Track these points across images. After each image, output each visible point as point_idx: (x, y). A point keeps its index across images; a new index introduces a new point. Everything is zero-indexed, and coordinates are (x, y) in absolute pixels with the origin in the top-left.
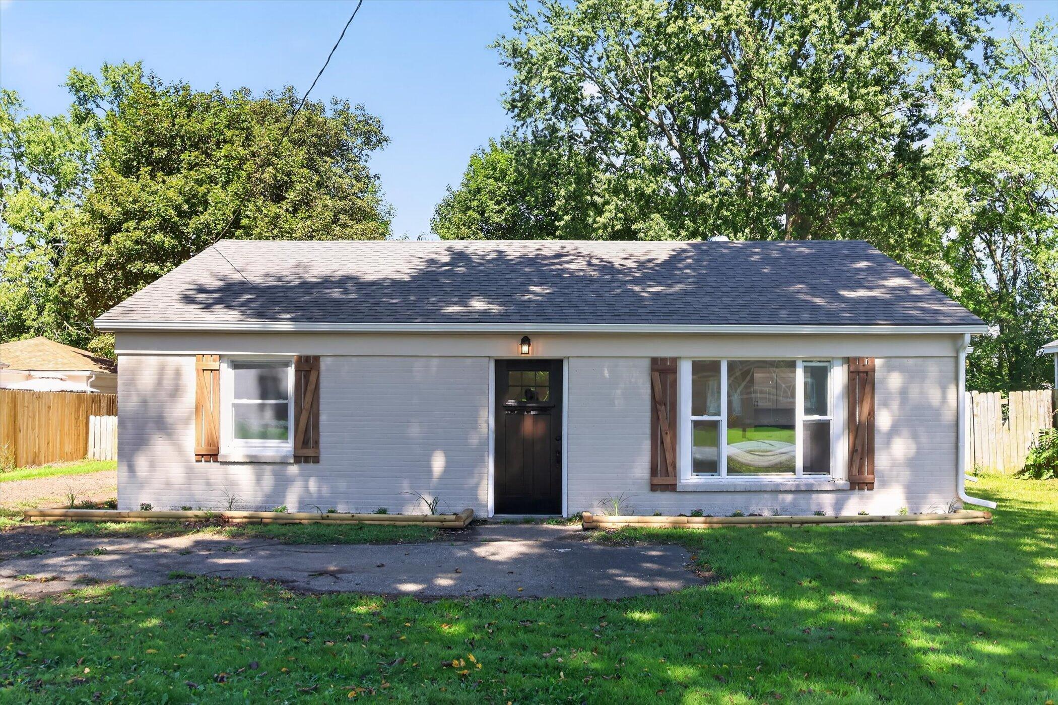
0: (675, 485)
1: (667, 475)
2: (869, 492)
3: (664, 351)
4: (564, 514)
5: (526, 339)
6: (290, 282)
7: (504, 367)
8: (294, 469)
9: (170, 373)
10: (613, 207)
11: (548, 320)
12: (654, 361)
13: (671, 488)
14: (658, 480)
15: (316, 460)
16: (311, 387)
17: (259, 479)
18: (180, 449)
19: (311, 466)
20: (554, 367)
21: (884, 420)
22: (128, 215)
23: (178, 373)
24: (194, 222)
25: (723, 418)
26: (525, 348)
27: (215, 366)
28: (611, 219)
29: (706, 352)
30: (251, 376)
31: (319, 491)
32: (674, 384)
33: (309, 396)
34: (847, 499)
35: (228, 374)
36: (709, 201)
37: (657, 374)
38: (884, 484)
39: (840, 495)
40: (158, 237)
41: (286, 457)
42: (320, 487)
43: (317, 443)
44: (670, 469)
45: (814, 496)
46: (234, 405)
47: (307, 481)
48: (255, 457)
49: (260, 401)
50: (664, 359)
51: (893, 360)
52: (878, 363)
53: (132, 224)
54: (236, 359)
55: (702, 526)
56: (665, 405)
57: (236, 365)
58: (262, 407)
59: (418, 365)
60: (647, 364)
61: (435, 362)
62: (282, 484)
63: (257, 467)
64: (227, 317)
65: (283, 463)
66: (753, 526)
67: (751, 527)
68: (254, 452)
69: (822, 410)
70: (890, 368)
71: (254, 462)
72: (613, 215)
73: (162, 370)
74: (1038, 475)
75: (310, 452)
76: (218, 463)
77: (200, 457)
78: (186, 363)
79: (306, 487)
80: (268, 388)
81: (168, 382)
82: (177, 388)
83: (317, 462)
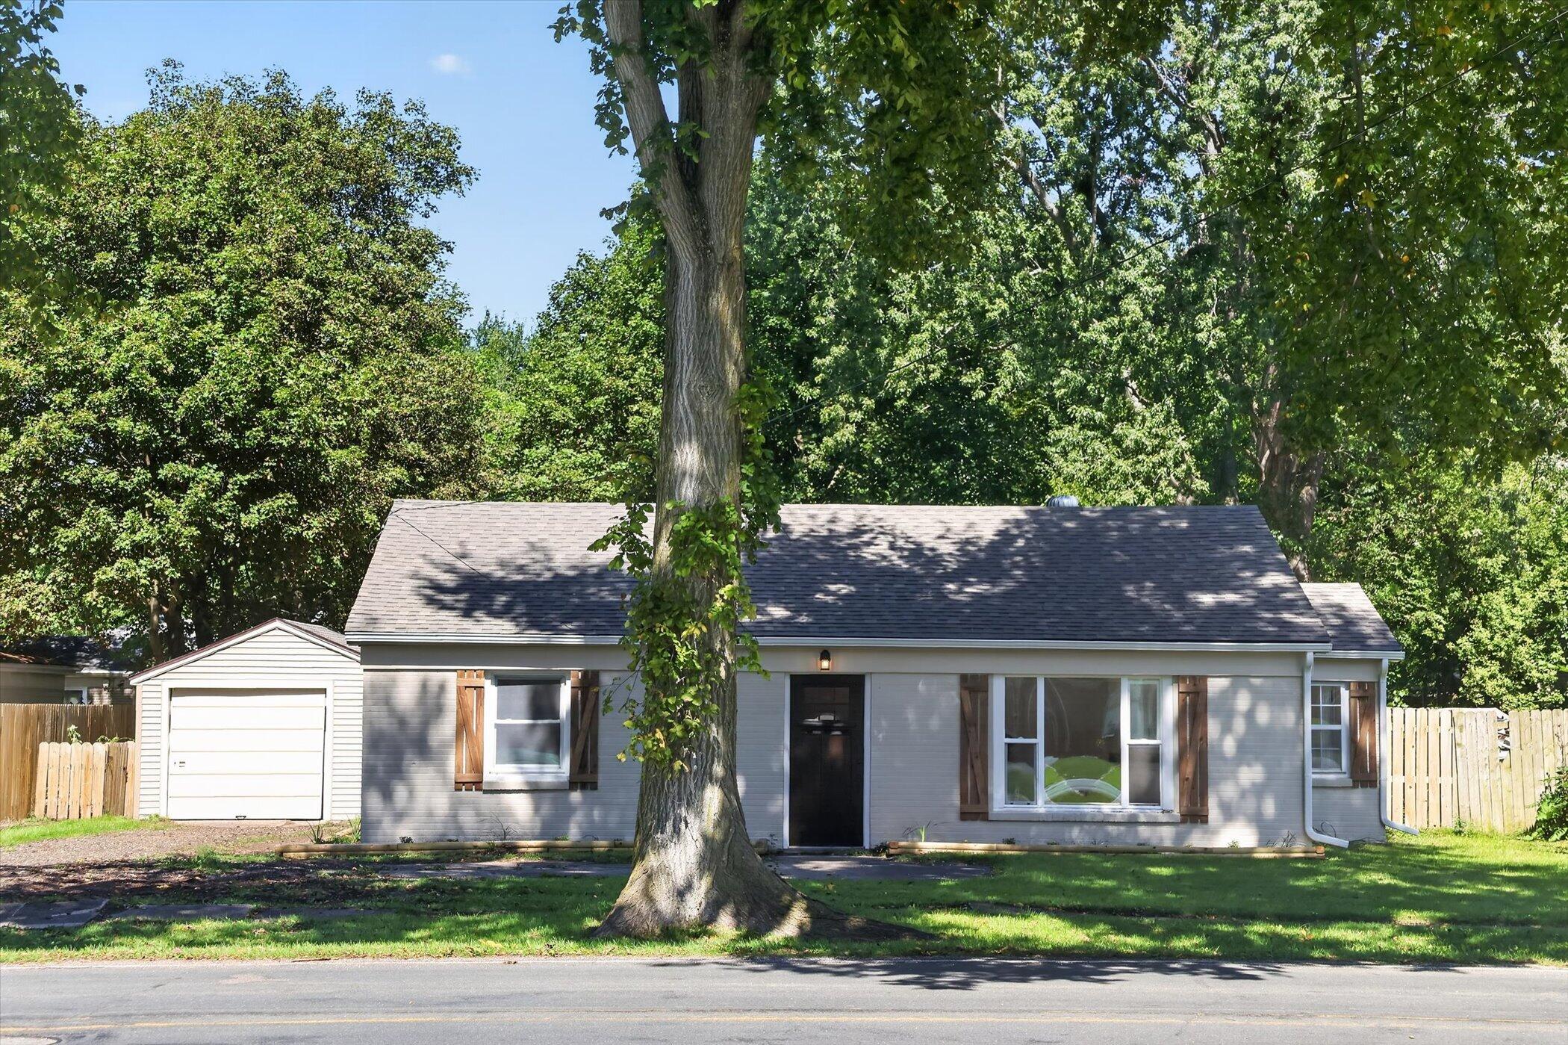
0: (987, 814)
1: (978, 802)
3: (974, 666)
4: (867, 845)
5: (825, 654)
6: (539, 575)
7: (799, 683)
8: (576, 796)
9: (433, 688)
10: (926, 335)
11: (851, 634)
12: (964, 678)
13: (983, 816)
14: (969, 808)
15: (594, 786)
16: (589, 706)
17: (537, 809)
18: (440, 773)
19: (589, 793)
20: (854, 684)
22: (56, 380)
23: (442, 688)
24: (188, 398)
25: (1040, 741)
26: (825, 664)
27: (477, 682)
28: (924, 360)
29: (1021, 668)
30: (520, 694)
31: (604, 820)
32: (985, 704)
33: (587, 715)
35: (491, 691)
36: (1105, 339)
37: (965, 691)
40: (123, 424)
41: (566, 784)
42: (604, 817)
43: (595, 766)
44: (981, 796)
46: (497, 726)
47: (591, 810)
48: (536, 783)
49: (527, 722)
50: (974, 676)
53: (67, 396)
54: (503, 674)
56: (975, 725)
57: (501, 681)
58: (531, 727)
60: (955, 681)
62: (563, 814)
63: (536, 795)
64: (496, 630)
65: (562, 790)
68: (534, 778)
69: (1151, 732)
71: (534, 790)
72: (927, 351)
73: (424, 686)
74: (1547, 835)
75: (587, 777)
76: (486, 792)
77: (459, 785)
78: (450, 678)
79: (589, 816)
80: (542, 707)
81: (430, 701)
82: (440, 707)
83: (597, 789)
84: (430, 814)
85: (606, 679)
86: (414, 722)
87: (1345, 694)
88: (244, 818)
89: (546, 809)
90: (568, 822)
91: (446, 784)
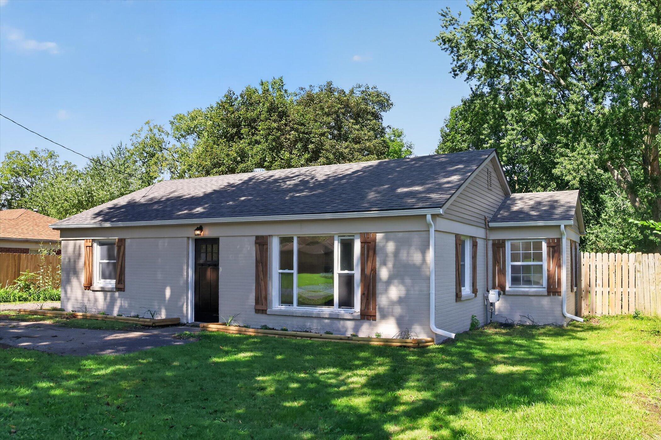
0: (266, 310)
1: (262, 304)
2: (374, 322)
3: (262, 231)
5: (200, 228)
7: (198, 242)
8: (117, 294)
9: (77, 247)
12: (257, 237)
13: (264, 312)
14: (260, 307)
16: (121, 254)
17: (105, 299)
18: (80, 282)
19: (122, 293)
20: (215, 241)
21: (384, 273)
23: (80, 247)
25: (295, 271)
26: (198, 232)
27: (91, 244)
29: (286, 231)
30: (105, 249)
31: (125, 305)
32: (267, 252)
33: (120, 258)
34: (361, 325)
35: (97, 249)
37: (258, 245)
41: (113, 288)
42: (126, 303)
43: (123, 281)
44: (263, 301)
46: (100, 263)
47: (122, 301)
48: (104, 288)
49: (108, 261)
50: (262, 237)
51: (390, 234)
52: (379, 236)
54: (100, 241)
56: (262, 263)
57: (101, 244)
58: (108, 264)
59: (160, 242)
60: (254, 239)
61: (167, 240)
62: (113, 301)
63: (105, 293)
65: (111, 291)
66: (277, 336)
67: (275, 337)
69: (351, 268)
70: (387, 239)
71: (104, 290)
73: (75, 247)
75: (121, 286)
76: (92, 291)
77: (85, 288)
78: (82, 243)
79: (120, 303)
80: (111, 255)
81: (77, 252)
82: (79, 255)
83: (124, 291)
84: (76, 300)
85: (128, 242)
86: (72, 260)
87: (544, 245)
89: (108, 299)
90: (114, 305)
91: (81, 287)
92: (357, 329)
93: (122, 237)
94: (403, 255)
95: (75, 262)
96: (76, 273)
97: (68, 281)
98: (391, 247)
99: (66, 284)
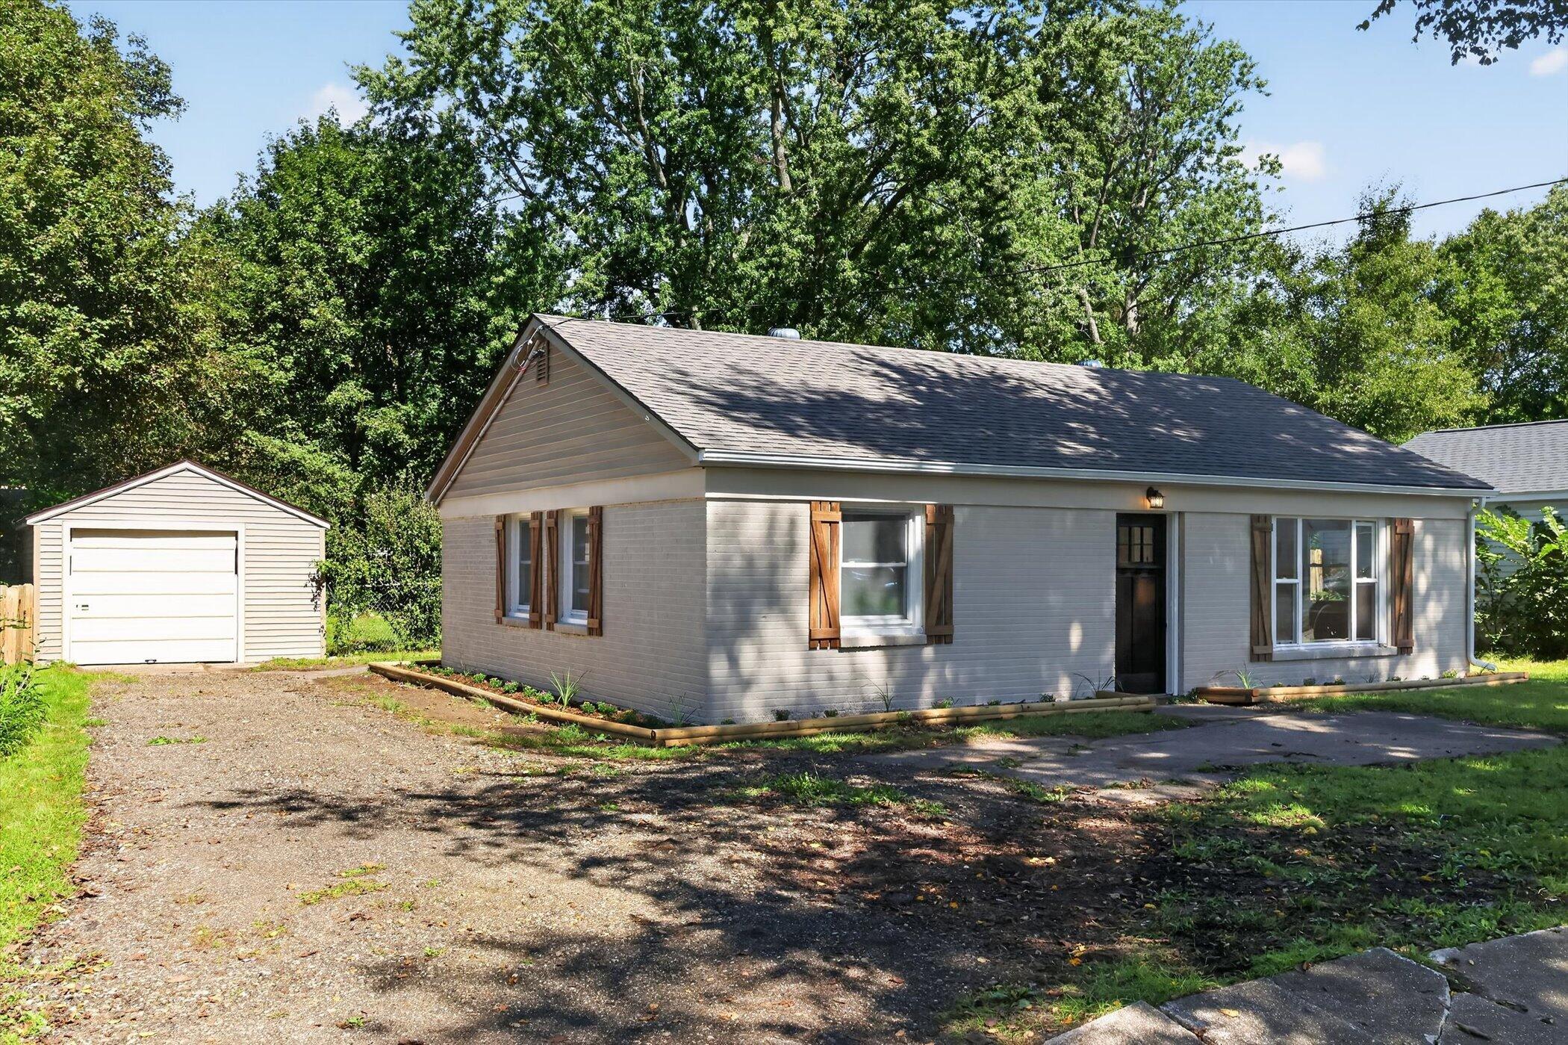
0: (1271, 655)
1: (1263, 644)
2: (1411, 656)
5: (1150, 490)
7: (1127, 520)
8: (928, 652)
9: (783, 524)
12: (1252, 518)
13: (1268, 658)
14: (1258, 650)
15: (948, 640)
17: (890, 668)
18: (795, 628)
19: (944, 647)
21: (1422, 583)
23: (793, 523)
25: (1301, 582)
26: (1154, 502)
27: (833, 516)
30: (865, 530)
31: (956, 680)
33: (944, 557)
34: (1399, 664)
35: (841, 527)
38: (1421, 650)
39: (1394, 660)
41: (919, 638)
42: (956, 674)
43: (950, 617)
44: (1268, 638)
45: (1373, 661)
46: (844, 570)
47: (944, 667)
48: (893, 638)
49: (872, 565)
50: (1261, 517)
51: (1429, 521)
52: (1417, 525)
54: (847, 507)
55: (1341, 694)
57: (852, 515)
58: (877, 571)
60: (1246, 520)
62: (916, 673)
63: (890, 652)
65: (916, 645)
69: (1371, 572)
70: (1425, 530)
71: (889, 646)
73: (773, 521)
75: (942, 630)
76: (842, 650)
77: (814, 643)
78: (801, 511)
79: (941, 675)
80: (888, 546)
81: (780, 539)
82: (792, 547)
83: (951, 642)
85: (959, 515)
86: (762, 564)
88: (155, 662)
89: (899, 669)
90: (920, 683)
91: (798, 642)
92: (1393, 668)
93: (946, 501)
94: (1441, 553)
95: (773, 567)
96: (775, 599)
97: (746, 626)
98: (1429, 543)
99: (737, 636)
